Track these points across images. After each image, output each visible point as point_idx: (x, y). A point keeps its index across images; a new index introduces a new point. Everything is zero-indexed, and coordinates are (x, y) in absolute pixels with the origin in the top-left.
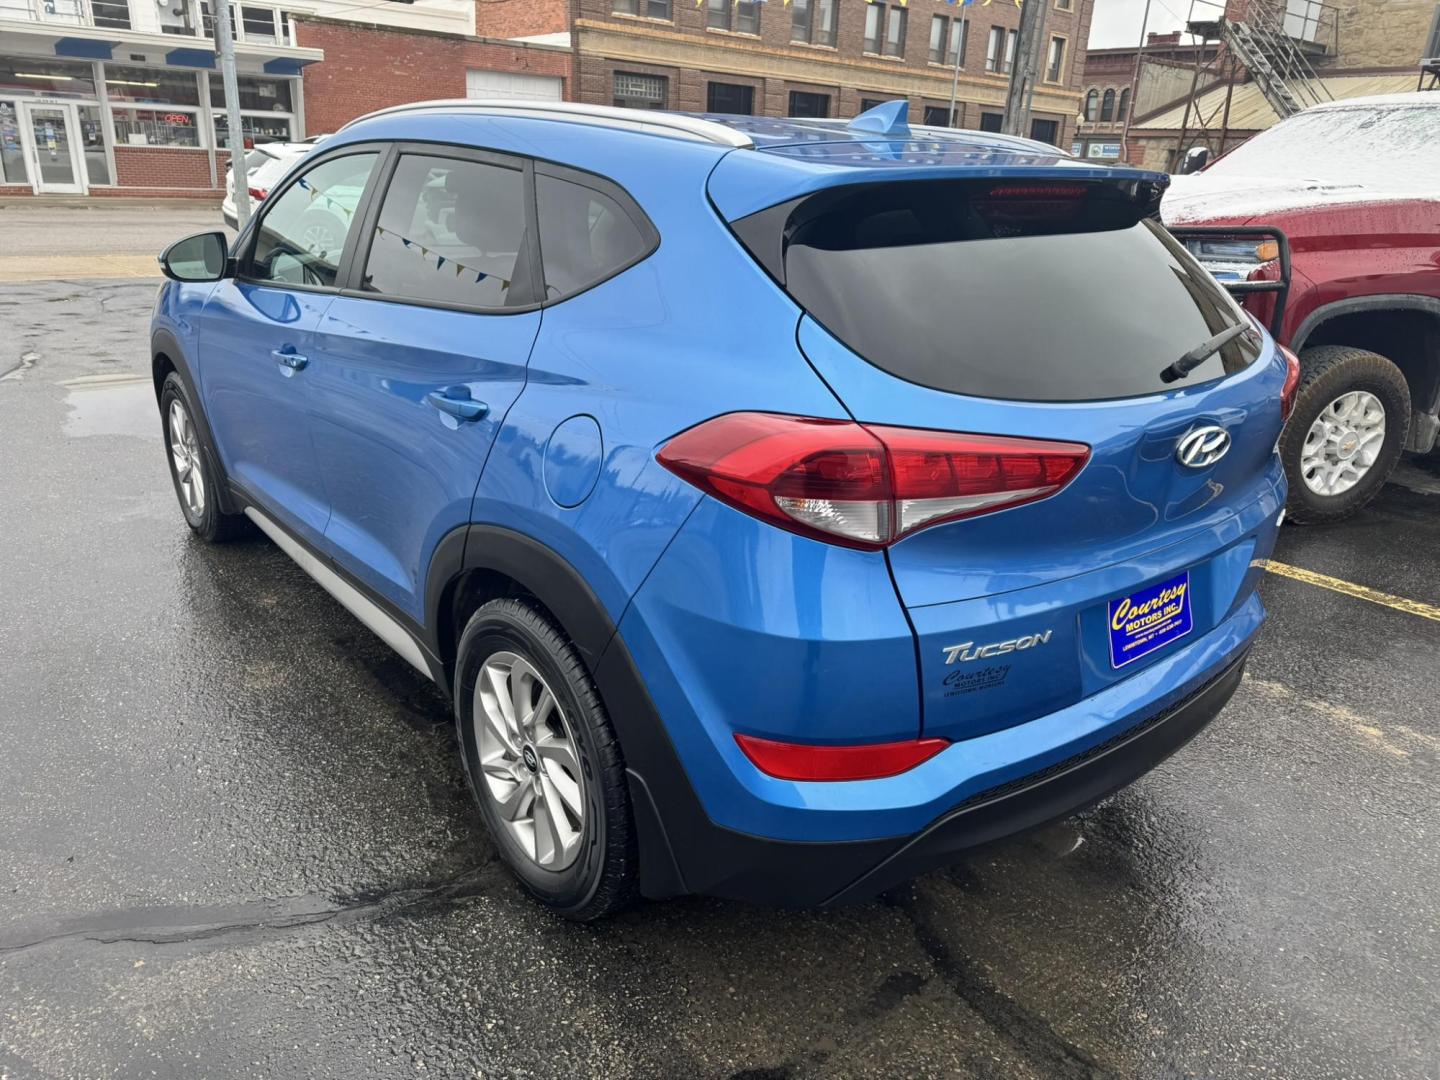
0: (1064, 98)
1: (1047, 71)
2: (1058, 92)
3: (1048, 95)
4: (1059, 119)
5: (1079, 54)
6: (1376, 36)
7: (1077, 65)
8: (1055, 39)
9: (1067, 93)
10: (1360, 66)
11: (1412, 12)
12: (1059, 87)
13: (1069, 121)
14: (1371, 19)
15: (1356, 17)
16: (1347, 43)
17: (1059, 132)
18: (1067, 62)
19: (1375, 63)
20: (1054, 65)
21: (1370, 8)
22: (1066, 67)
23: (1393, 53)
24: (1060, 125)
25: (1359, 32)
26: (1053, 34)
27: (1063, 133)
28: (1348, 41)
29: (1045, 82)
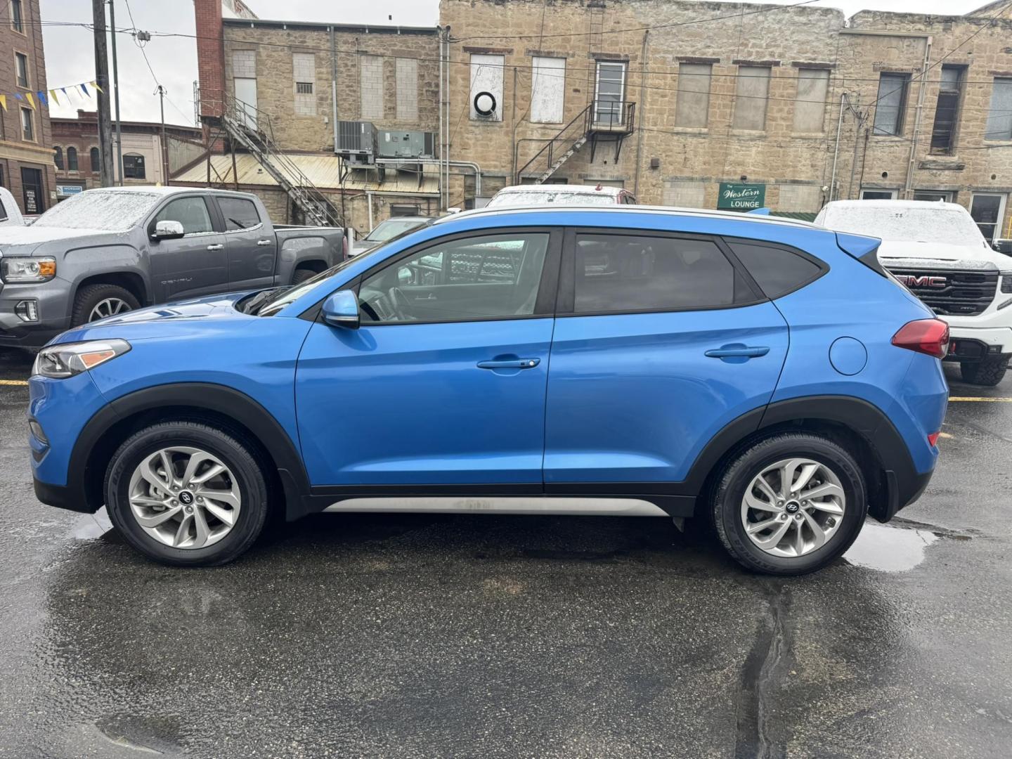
0: (41, 152)
1: (23, 132)
2: (36, 148)
3: (28, 150)
4: (42, 168)
5: (44, 121)
6: (293, 132)
7: (45, 129)
8: (23, 109)
9: (43, 149)
10: (289, 149)
11: (310, 121)
12: (35, 145)
13: (49, 169)
14: (288, 122)
15: (279, 121)
16: (277, 135)
17: (44, 178)
18: (37, 126)
19: (296, 148)
20: (26, 128)
21: (286, 117)
22: (38, 131)
23: (304, 143)
24: (43, 172)
25: (283, 130)
26: (21, 105)
27: (47, 179)
28: (278, 134)
29: (23, 140)
